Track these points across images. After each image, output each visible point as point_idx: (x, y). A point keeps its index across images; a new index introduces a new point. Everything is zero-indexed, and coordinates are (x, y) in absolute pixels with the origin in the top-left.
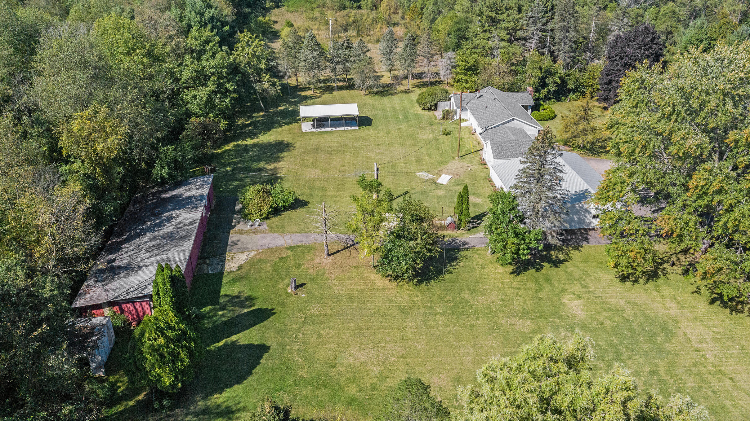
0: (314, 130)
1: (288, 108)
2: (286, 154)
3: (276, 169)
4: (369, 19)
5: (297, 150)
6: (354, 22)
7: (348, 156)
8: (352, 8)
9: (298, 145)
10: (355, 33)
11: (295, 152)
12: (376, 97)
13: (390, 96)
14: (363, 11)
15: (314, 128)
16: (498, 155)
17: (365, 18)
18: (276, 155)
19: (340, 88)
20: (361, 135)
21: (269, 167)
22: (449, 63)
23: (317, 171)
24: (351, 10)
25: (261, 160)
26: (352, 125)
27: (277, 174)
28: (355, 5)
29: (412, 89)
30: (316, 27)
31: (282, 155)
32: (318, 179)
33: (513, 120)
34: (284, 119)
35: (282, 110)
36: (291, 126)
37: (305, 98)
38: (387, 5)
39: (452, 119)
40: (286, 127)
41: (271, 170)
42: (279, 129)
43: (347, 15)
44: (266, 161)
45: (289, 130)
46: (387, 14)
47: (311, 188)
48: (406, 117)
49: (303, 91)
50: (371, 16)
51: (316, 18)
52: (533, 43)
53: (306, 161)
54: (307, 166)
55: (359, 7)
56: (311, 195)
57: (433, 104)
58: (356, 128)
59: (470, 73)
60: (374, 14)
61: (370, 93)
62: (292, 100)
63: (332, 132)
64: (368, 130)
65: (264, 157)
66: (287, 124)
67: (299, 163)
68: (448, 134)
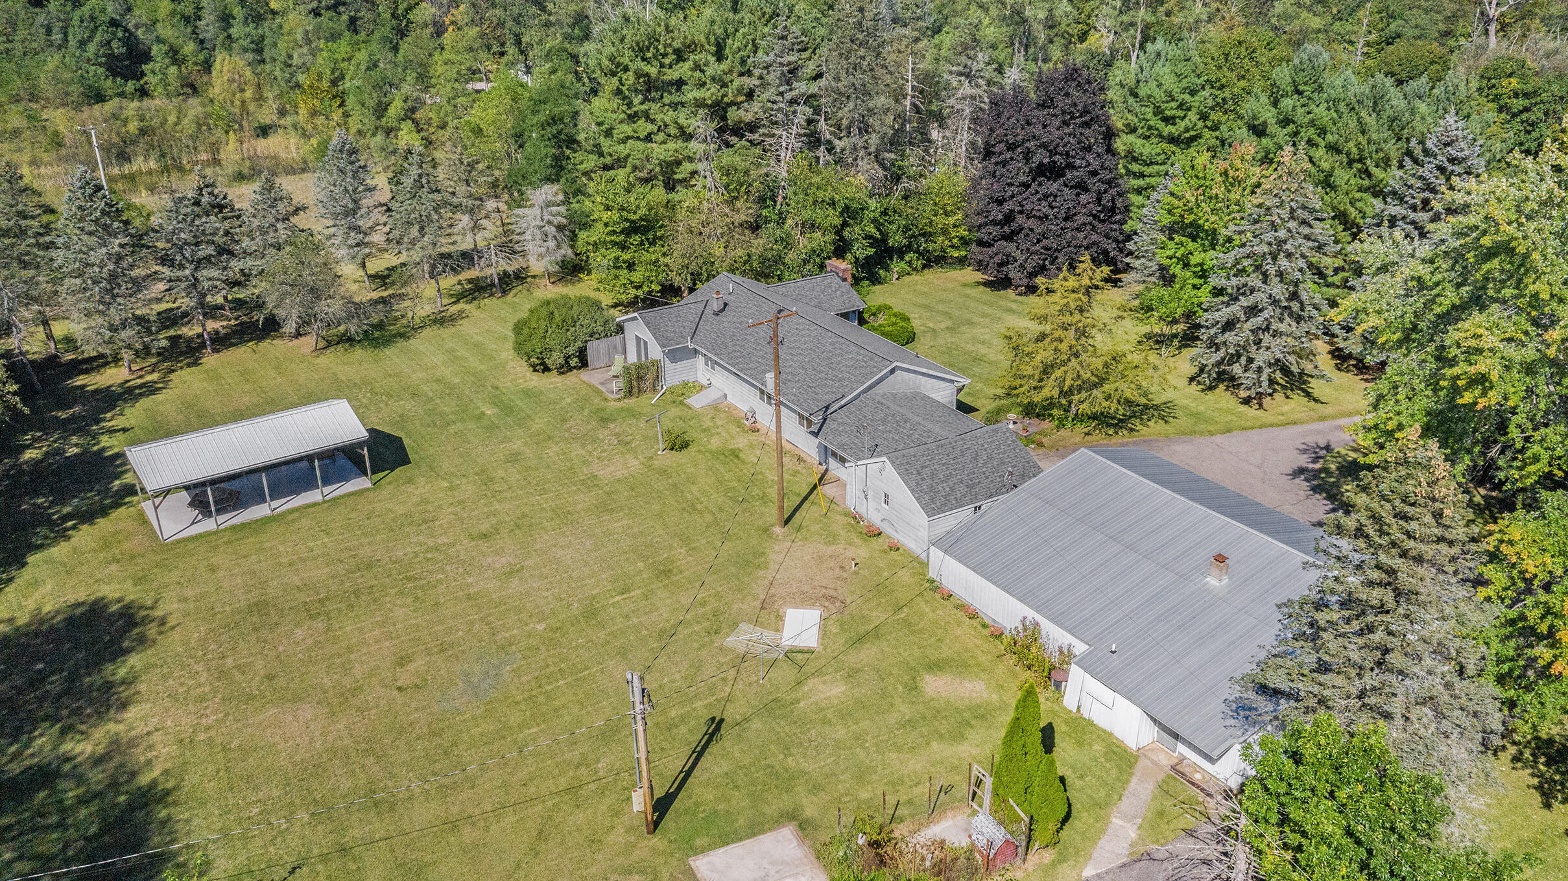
0: (209, 525)
1: (58, 452)
2: (135, 660)
3: (116, 746)
4: (185, 121)
5: (176, 635)
6: (143, 132)
7: (399, 612)
8: (122, 95)
9: (169, 606)
10: (152, 164)
11: (173, 642)
12: (358, 352)
13: (401, 343)
14: (157, 102)
15: (207, 514)
16: (933, 500)
17: (172, 119)
18: (96, 679)
19: (221, 342)
20: (401, 510)
21: (82, 748)
22: (546, 217)
23: (307, 712)
24: (125, 102)
25: (34, 722)
26: (343, 478)
27: (133, 774)
28: (130, 86)
29: (454, 309)
30: (26, 157)
31: (122, 672)
32: (333, 752)
33: (892, 371)
34: (62, 500)
35: (37, 462)
36: (103, 524)
37: (111, 399)
38: (231, 81)
39: (654, 389)
40: (85, 536)
41: (98, 761)
42: (59, 551)
43: (115, 116)
44: (54, 719)
45: (106, 545)
46: (237, 103)
47: (323, 812)
48: (508, 410)
49: (87, 372)
50: (191, 113)
51: (16, 133)
52: (788, 139)
53: (238, 677)
54: (250, 698)
55: (143, 93)
56: (344, 850)
57: (571, 350)
58: (361, 483)
59: (636, 239)
60: (194, 107)
61: (329, 344)
62: (63, 415)
63: (283, 515)
64: (410, 481)
65: (40, 700)
66: (88, 516)
67: (215, 691)
68: (685, 445)
